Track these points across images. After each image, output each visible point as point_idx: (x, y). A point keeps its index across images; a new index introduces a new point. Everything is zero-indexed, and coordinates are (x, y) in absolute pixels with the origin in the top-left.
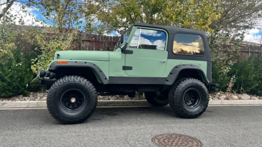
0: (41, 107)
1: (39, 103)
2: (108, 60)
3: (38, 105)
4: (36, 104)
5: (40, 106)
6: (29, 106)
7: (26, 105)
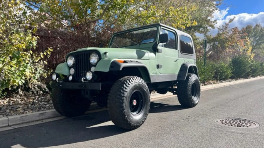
0: (28, 122)
1: (23, 117)
2: (148, 59)
3: (22, 121)
4: (20, 119)
5: (26, 121)
6: (10, 124)
7: (6, 123)
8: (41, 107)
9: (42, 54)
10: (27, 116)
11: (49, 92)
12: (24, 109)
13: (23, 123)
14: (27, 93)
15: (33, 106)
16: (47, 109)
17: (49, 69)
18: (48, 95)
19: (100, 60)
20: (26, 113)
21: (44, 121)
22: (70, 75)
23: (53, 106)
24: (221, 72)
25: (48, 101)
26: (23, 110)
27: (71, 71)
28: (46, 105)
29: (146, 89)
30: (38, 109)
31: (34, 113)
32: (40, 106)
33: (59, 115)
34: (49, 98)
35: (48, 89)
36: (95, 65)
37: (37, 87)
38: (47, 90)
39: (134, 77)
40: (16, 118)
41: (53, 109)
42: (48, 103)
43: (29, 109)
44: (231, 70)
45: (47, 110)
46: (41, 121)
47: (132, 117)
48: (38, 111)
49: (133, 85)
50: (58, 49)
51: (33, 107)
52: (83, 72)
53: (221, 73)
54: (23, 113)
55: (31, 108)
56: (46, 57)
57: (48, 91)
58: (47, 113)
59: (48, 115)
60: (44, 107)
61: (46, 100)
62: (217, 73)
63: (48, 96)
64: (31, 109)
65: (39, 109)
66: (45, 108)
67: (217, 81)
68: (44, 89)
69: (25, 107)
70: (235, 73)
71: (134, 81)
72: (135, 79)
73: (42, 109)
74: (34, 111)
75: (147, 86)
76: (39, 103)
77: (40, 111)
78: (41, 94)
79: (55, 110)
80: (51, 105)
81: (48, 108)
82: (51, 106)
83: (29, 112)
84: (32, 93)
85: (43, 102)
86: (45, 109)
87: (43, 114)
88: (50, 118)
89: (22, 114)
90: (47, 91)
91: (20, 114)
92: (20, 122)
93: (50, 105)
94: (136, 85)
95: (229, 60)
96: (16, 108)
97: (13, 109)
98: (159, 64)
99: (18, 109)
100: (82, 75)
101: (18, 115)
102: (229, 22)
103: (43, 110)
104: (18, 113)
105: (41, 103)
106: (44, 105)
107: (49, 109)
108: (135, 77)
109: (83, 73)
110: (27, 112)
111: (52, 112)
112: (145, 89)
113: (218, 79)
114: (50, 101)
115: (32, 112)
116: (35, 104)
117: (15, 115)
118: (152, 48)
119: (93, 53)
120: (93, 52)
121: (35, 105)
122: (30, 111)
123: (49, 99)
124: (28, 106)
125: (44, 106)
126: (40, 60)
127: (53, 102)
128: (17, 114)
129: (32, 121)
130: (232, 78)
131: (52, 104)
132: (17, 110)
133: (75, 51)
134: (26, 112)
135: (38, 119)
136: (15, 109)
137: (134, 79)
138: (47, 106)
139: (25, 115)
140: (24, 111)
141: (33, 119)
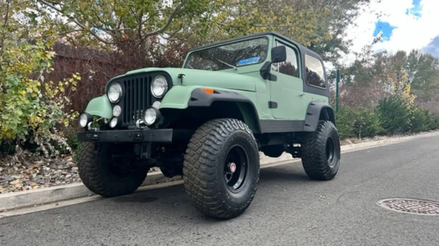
1: (21, 197)
2: (254, 90)
3: (19, 203)
4: (14, 201)
5: (26, 205)
8: (54, 179)
9: (61, 84)
10: (29, 195)
11: (71, 153)
12: (24, 182)
13: (20, 208)
14: (31, 153)
15: (41, 176)
16: (66, 182)
17: (72, 111)
18: (69, 158)
19: (171, 88)
20: (28, 189)
21: (62, 204)
22: (113, 117)
23: (78, 176)
24: (365, 123)
25: (69, 169)
26: (22, 184)
27: (114, 110)
28: (65, 175)
29: (253, 143)
30: (50, 182)
31: (43, 189)
32: (54, 177)
33: (90, 193)
34: (71, 163)
35: (70, 146)
36: (160, 99)
37: (50, 142)
38: (68, 148)
39: (232, 120)
40: (9, 198)
41: (78, 182)
42: (69, 172)
43: (33, 181)
44: (380, 121)
45: (66, 185)
46: (55, 204)
47: (229, 195)
48: (50, 186)
49: (232, 134)
50: (90, 77)
51: (41, 179)
52: (138, 111)
53: (364, 125)
54: (21, 189)
55: (37, 180)
56: (68, 89)
57: (70, 150)
58: (66, 190)
59: (68, 194)
60: (61, 179)
61: (65, 167)
62: (357, 126)
63: (69, 160)
64: (38, 182)
65: (53, 182)
66: (64, 180)
67: (358, 138)
68: (63, 145)
69: (27, 178)
70: (386, 127)
71: (233, 127)
72: (234, 124)
73: (58, 182)
74: (42, 186)
75: (254, 139)
76: (52, 171)
77: (53, 186)
78: (57, 155)
79: (82, 184)
80: (75, 175)
81: (68, 180)
82: (74, 178)
83: (32, 187)
84: (39, 153)
85: (60, 171)
86: (64, 182)
87: (59, 191)
88: (72, 199)
89: (19, 190)
90: (68, 150)
91: (16, 191)
92: (14, 205)
93: (72, 175)
94: (236, 134)
95: (374, 104)
96: (10, 179)
97: (3, 182)
98: (272, 100)
99: (12, 183)
100: (136, 117)
101: (11, 192)
102: (373, 44)
103: (59, 185)
104: (11, 189)
105: (55, 172)
106: (62, 174)
107: (71, 182)
108: (234, 120)
109: (136, 113)
110: (30, 187)
111: (77, 187)
112: (251, 144)
113: (360, 135)
114: (72, 168)
115: (38, 188)
116: (45, 173)
117: (6, 193)
118: (259, 72)
119: (157, 77)
120: (158, 75)
121: (44, 175)
122: (35, 185)
123: (71, 165)
124: (32, 176)
125: (62, 176)
126: (57, 95)
127: (79, 170)
128: (9, 192)
129: (38, 203)
130: (381, 134)
131: (76, 173)
132: (10, 184)
133: (124, 75)
134: (27, 187)
135: (48, 199)
136: (7, 182)
137: (232, 123)
138: (67, 176)
139: (25, 192)
140: (24, 185)
141: (40, 200)
